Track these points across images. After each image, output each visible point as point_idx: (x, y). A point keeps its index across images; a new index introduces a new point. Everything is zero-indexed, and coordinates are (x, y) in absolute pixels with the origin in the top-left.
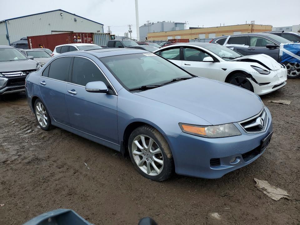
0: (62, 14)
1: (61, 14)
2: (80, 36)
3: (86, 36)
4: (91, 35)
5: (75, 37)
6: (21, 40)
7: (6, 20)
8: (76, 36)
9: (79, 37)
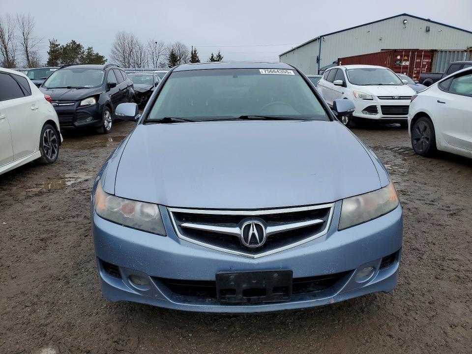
0: (405, 22)
1: (404, 20)
2: (408, 56)
3: (419, 56)
4: (430, 54)
5: (399, 57)
6: (334, 63)
7: (321, 37)
8: (401, 56)
9: (406, 58)
